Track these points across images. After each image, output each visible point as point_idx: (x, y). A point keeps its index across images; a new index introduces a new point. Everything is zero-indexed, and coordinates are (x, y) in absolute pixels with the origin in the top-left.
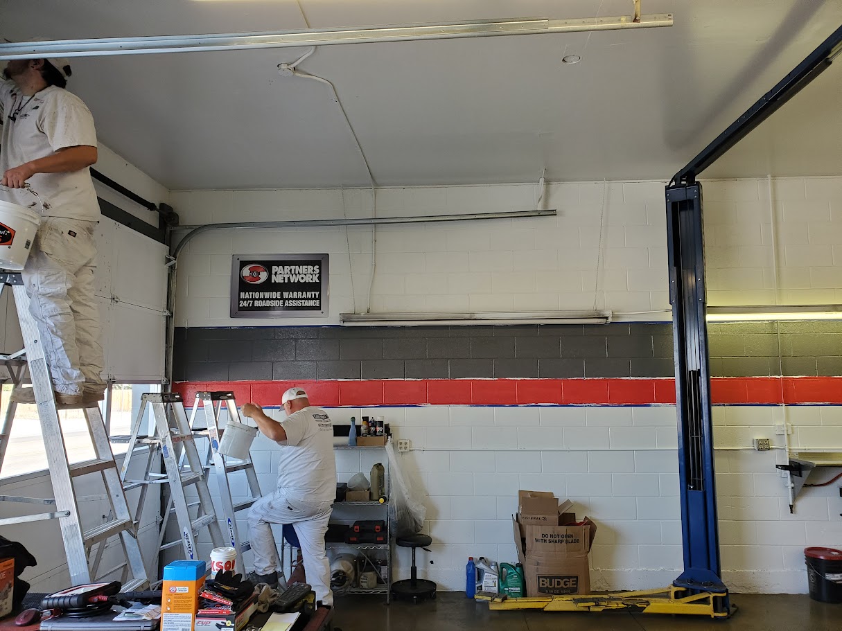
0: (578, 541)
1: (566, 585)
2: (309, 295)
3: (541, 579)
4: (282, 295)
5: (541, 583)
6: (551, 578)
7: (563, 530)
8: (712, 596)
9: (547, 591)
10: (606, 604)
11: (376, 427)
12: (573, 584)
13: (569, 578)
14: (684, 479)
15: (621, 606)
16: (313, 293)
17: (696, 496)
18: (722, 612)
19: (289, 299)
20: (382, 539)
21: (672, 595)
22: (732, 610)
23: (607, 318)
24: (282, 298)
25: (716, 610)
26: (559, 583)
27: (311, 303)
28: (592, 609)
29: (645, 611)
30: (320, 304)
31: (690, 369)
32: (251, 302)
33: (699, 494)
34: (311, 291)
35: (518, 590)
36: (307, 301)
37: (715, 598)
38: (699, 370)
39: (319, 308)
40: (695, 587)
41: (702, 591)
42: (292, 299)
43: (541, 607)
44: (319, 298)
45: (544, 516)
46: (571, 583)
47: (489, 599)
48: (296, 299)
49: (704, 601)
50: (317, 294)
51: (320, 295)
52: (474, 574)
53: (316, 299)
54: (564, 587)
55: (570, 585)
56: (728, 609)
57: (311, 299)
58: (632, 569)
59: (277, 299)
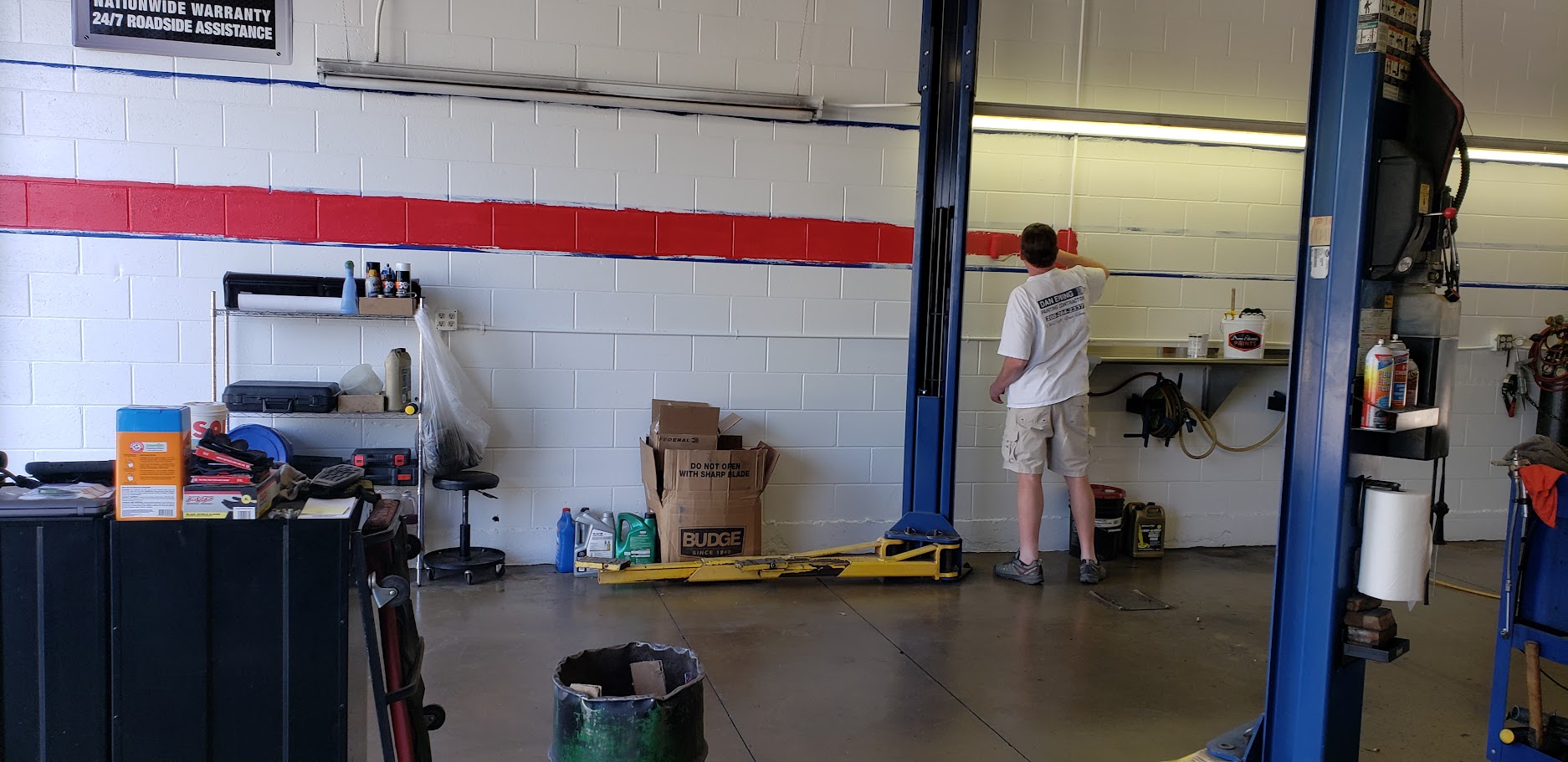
0: (747, 474)
1: (724, 541)
2: (249, 14)
3: (686, 534)
4: (188, 9)
5: (686, 539)
6: (701, 532)
7: (725, 456)
8: (939, 548)
9: (694, 553)
10: (786, 567)
11: (394, 281)
12: (735, 541)
13: (730, 530)
14: (913, 379)
15: (809, 568)
16: (258, 11)
17: (928, 403)
18: (951, 571)
19: (204, 19)
20: (408, 477)
21: (882, 551)
22: (964, 570)
23: (814, 111)
24: (188, 15)
25: (943, 569)
26: (714, 540)
27: (253, 32)
28: (764, 575)
29: (842, 574)
30: (273, 35)
31: (938, 205)
32: (120, 16)
33: (934, 401)
34: (253, 8)
35: (646, 553)
36: (243, 27)
37: (943, 552)
38: (952, 208)
39: (270, 44)
40: (919, 537)
41: (926, 544)
42: (213, 20)
43: (684, 576)
44: (272, 23)
45: (696, 436)
46: (733, 538)
47: (599, 566)
48: (219, 20)
49: (928, 557)
50: (267, 14)
51: (272, 17)
52: (571, 532)
53: (264, 24)
54: (723, 545)
55: (731, 541)
56: (960, 569)
57: (254, 23)
58: (824, 522)
59: (176, 16)
